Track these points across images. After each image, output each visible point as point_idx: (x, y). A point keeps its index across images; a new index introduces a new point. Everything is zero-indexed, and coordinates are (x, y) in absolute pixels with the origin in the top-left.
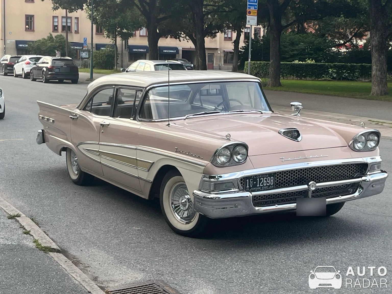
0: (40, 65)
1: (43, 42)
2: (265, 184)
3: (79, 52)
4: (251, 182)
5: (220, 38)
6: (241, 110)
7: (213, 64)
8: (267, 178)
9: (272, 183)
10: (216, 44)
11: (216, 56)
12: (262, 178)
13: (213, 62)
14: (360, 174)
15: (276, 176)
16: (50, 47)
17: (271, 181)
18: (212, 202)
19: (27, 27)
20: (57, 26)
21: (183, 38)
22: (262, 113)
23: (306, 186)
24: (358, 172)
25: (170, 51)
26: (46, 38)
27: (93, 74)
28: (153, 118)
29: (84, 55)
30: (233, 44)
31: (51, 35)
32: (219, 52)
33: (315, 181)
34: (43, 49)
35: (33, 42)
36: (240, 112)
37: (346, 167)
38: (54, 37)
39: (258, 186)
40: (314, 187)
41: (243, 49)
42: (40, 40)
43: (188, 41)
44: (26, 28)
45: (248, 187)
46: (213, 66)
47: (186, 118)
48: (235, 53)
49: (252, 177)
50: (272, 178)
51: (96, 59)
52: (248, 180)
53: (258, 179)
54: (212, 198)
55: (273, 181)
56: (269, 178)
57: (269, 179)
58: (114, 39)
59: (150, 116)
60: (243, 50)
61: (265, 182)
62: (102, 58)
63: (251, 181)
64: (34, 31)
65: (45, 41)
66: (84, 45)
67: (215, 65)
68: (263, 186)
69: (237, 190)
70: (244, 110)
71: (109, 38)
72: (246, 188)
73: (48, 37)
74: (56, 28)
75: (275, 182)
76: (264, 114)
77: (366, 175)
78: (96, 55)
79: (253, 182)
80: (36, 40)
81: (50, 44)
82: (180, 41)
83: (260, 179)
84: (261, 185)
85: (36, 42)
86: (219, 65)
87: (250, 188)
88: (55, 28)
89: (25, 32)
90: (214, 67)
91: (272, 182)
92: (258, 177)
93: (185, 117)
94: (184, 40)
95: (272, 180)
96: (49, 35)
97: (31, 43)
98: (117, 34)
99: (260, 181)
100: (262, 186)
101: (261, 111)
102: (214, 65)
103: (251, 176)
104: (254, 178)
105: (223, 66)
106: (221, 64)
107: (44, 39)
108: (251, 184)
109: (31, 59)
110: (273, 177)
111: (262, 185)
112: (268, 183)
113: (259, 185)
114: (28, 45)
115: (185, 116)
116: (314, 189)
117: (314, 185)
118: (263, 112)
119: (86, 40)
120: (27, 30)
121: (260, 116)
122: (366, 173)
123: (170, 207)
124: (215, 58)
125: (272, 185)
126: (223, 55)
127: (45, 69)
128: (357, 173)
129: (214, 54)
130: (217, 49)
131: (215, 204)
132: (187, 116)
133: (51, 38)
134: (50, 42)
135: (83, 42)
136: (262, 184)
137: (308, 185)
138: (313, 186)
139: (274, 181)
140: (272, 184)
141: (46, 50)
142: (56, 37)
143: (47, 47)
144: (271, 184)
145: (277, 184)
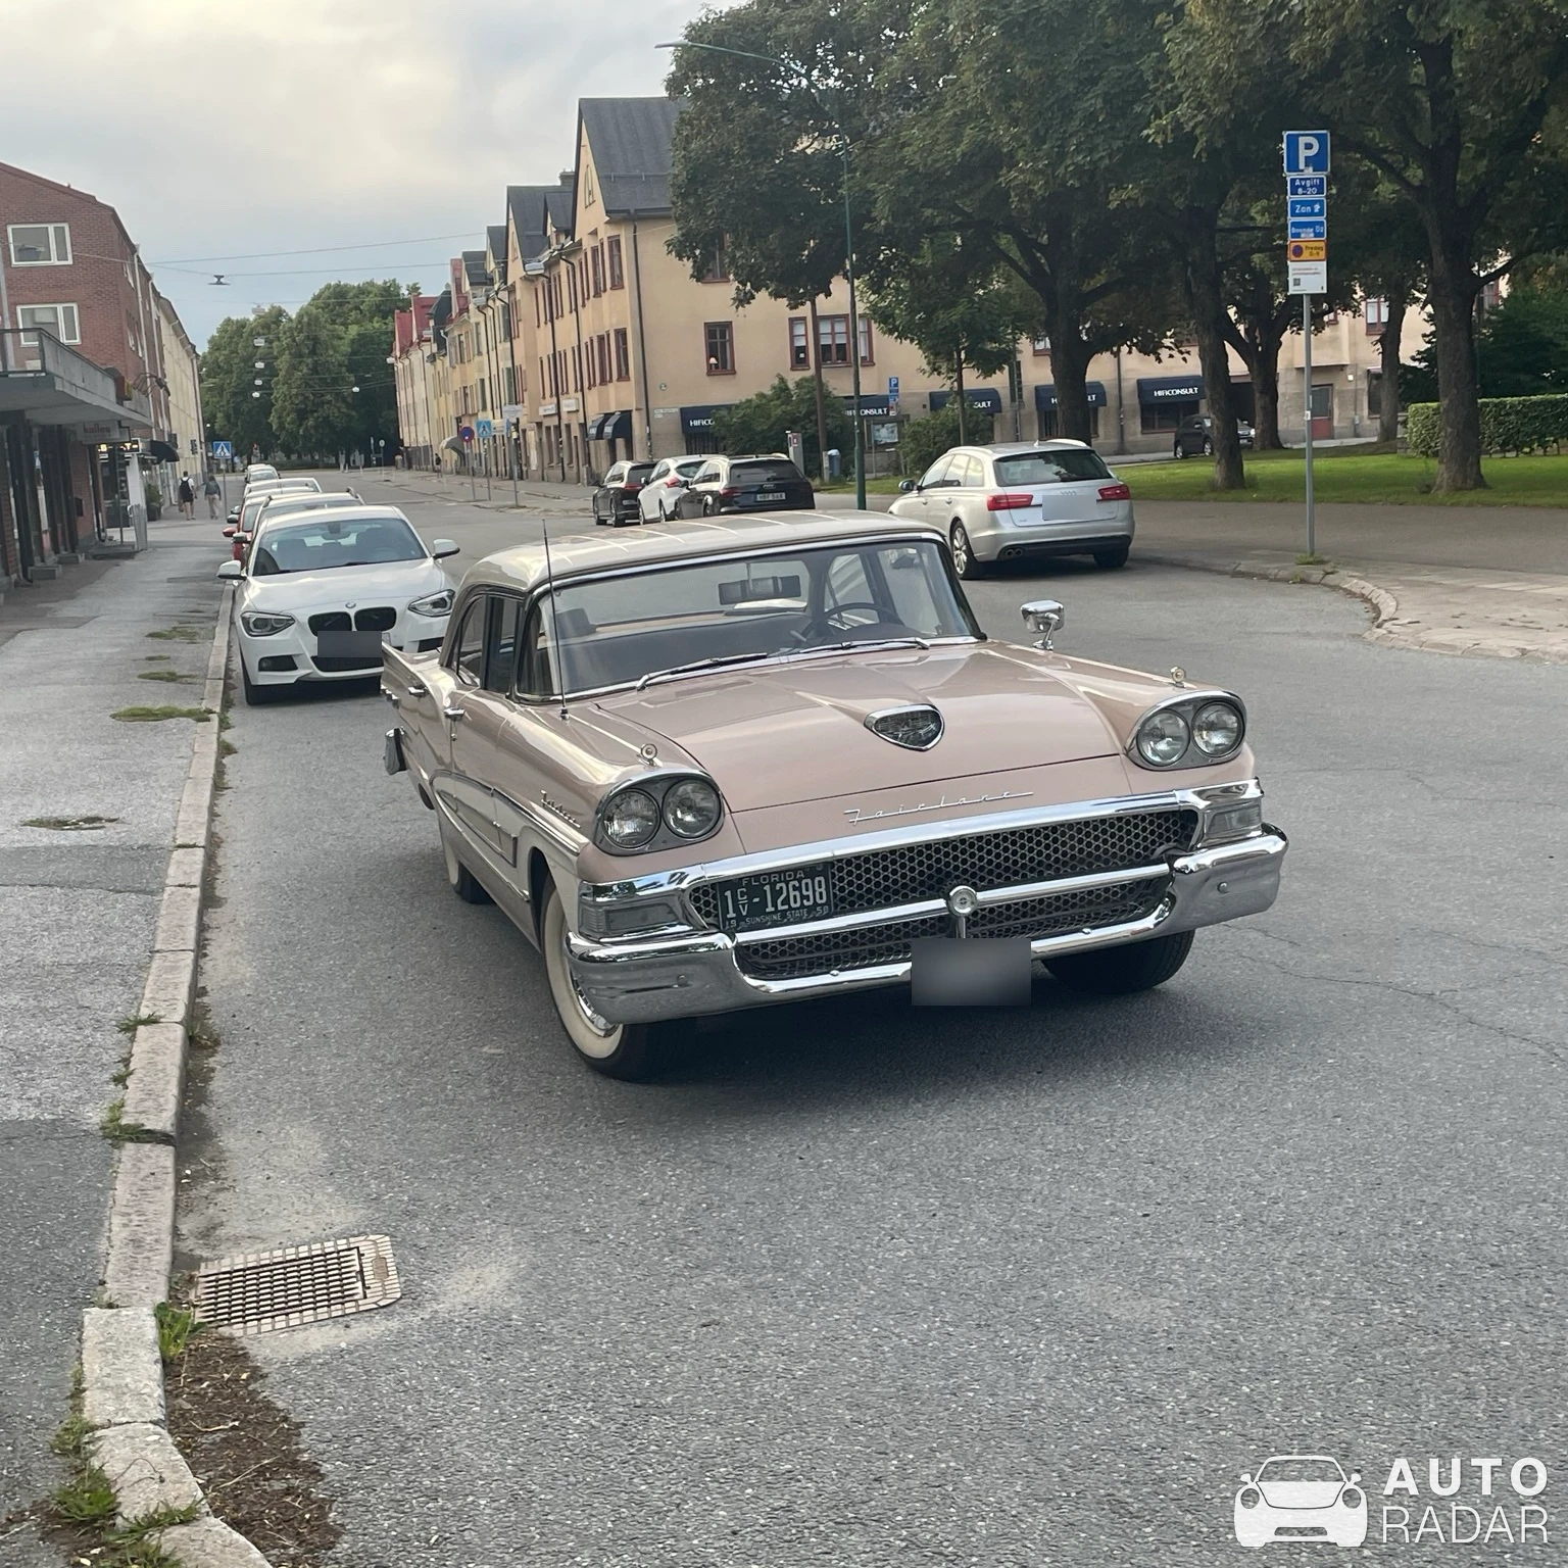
0: (701, 487)
1: (759, 406)
2: (795, 902)
3: (869, 427)
4: (743, 900)
5: (1352, 330)
6: (844, 644)
7: (1331, 419)
8: (800, 881)
9: (821, 898)
10: (1339, 349)
11: (1341, 392)
12: (780, 882)
13: (1330, 413)
14: (1175, 848)
15: (834, 875)
16: (779, 418)
17: (818, 891)
18: (606, 971)
19: (713, 360)
20: (803, 349)
21: (1170, 348)
22: (924, 648)
23: (940, 903)
24: (1168, 840)
25: (1178, 392)
26: (768, 392)
27: (867, 496)
28: (552, 689)
29: (885, 434)
30: (1379, 346)
31: (782, 380)
32: (1351, 378)
33: (974, 886)
34: (759, 429)
35: (728, 407)
36: (842, 648)
37: (1112, 825)
38: (791, 385)
39: (770, 909)
40: (968, 903)
41: (1420, 361)
42: (751, 401)
43: (1184, 359)
44: (710, 366)
45: (731, 915)
46: (1331, 428)
47: (643, 688)
48: (1386, 377)
49: (744, 883)
50: (820, 882)
51: (919, 445)
52: (728, 893)
53: (767, 888)
54: (602, 960)
55: (823, 890)
56: (809, 881)
57: (807, 884)
58: (955, 376)
59: (547, 688)
60: (1423, 364)
61: (795, 897)
62: (937, 439)
63: (742, 895)
64: (733, 372)
65: (764, 401)
66: (892, 402)
67: (1339, 422)
68: (790, 908)
69: (687, 928)
70: (855, 643)
71: (939, 374)
72: (725, 919)
73: (774, 388)
74: (802, 355)
75: (835, 894)
76: (931, 650)
77: (1191, 850)
78: (919, 432)
79: (750, 899)
80: (737, 402)
81: (779, 411)
82: (1159, 360)
83: (773, 885)
84: (780, 908)
85: (737, 407)
86: (1353, 421)
87: (740, 918)
88: (798, 358)
89: (708, 378)
90: (1336, 431)
91: (821, 893)
92: (764, 879)
93: (638, 684)
94: (1171, 356)
95: (820, 887)
96: (776, 382)
97: (724, 412)
98: (963, 356)
99: (776, 894)
100: (786, 910)
101: (918, 639)
102: (1335, 423)
103: (741, 879)
104: (753, 884)
105: (1369, 422)
106: (1361, 419)
107: (761, 396)
108: (743, 905)
109: (683, 470)
110: (822, 879)
111: (786, 907)
112: (808, 898)
113: (775, 905)
114: (716, 420)
115: (639, 679)
116: (967, 910)
117: (968, 898)
118: (927, 643)
119: (896, 385)
120: (712, 371)
121: (916, 659)
122: (1192, 843)
123: (567, 982)
124: (1336, 401)
125: (822, 905)
126: (1364, 385)
127: (710, 499)
128: (1161, 844)
129: (1331, 385)
130: (1342, 367)
131: (617, 977)
132: (646, 677)
133: (782, 389)
134: (778, 402)
135: (888, 393)
136: (782, 904)
137: (948, 898)
138: (965, 901)
139: (827, 889)
140: (824, 901)
141: (770, 428)
142: (798, 385)
143: (773, 419)
144: (819, 901)
145: (843, 900)
